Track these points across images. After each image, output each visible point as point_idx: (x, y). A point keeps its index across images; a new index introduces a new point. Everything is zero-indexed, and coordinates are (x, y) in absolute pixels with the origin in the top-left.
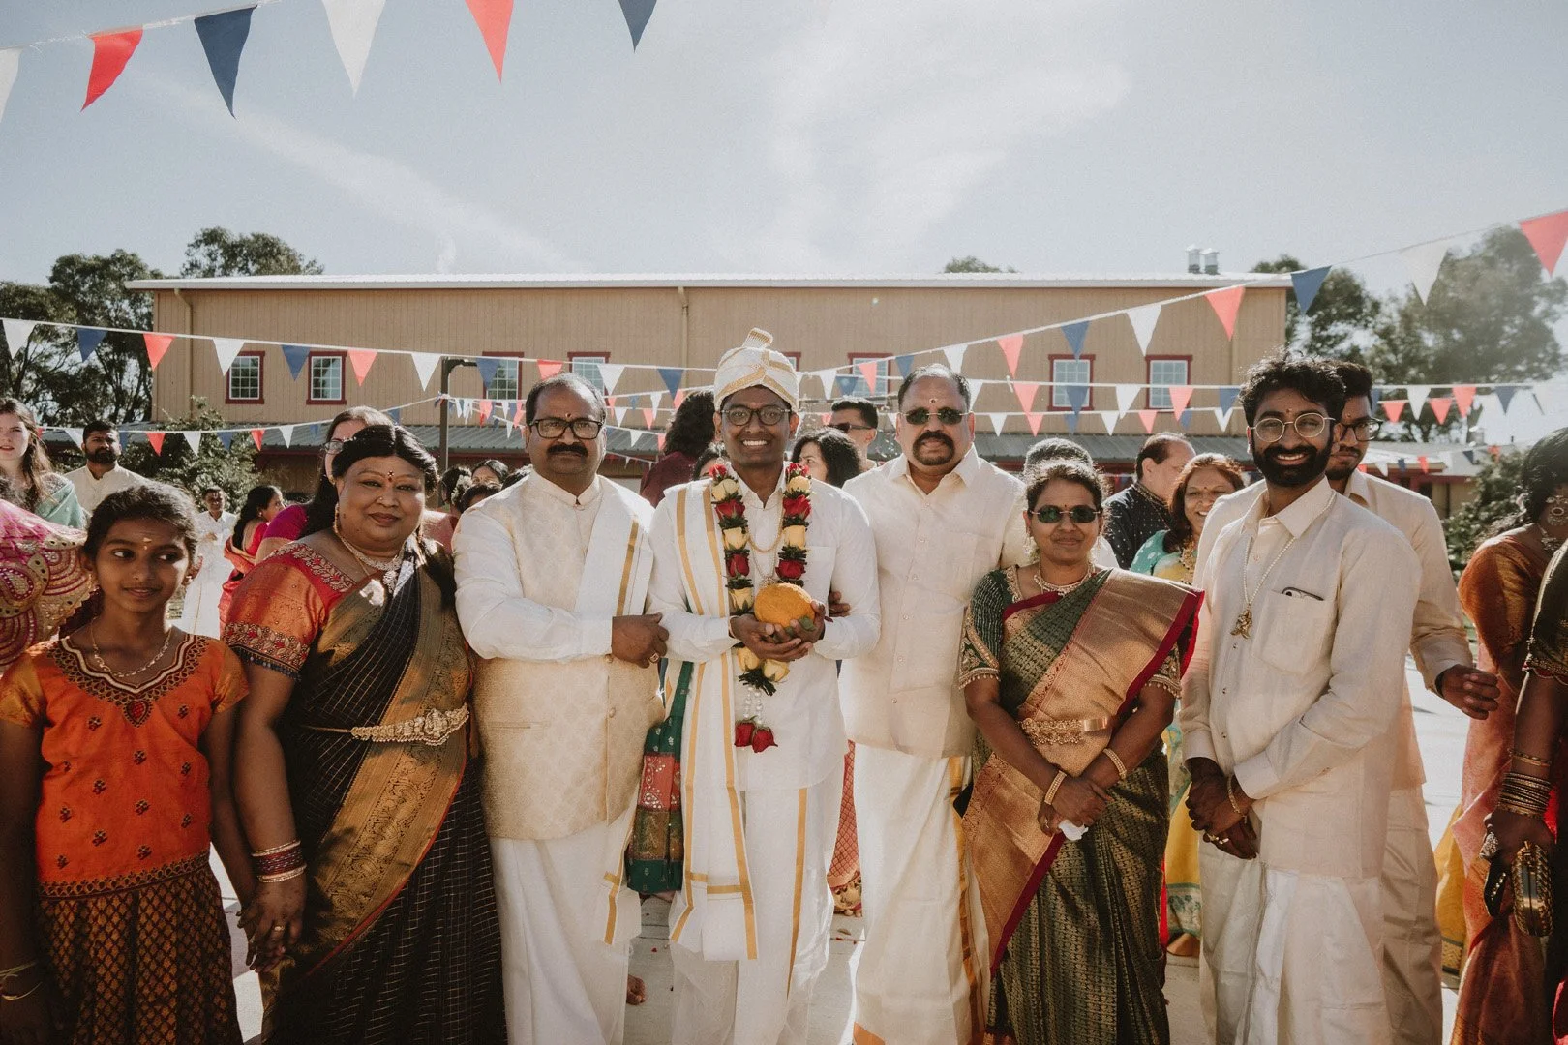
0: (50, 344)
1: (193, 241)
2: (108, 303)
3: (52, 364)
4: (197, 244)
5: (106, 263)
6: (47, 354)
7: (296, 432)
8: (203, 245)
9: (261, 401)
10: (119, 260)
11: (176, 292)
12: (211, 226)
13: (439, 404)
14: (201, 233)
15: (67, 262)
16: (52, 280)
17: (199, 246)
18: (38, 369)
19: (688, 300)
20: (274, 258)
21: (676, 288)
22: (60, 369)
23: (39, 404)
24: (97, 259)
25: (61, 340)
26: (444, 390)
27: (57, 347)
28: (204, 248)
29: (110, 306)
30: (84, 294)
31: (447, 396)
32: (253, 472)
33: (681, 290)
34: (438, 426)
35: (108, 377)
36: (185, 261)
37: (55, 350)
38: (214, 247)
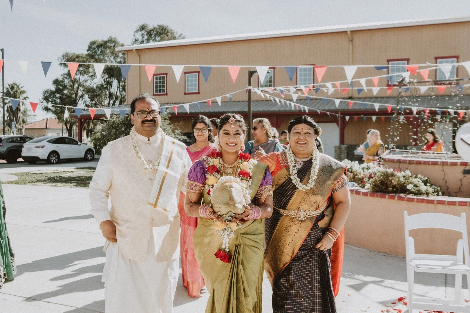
0: (87, 76)
1: (135, 30)
2: (106, 58)
3: (87, 84)
4: (137, 31)
5: (106, 42)
6: (86, 80)
7: (191, 106)
8: (139, 31)
9: (166, 94)
10: (110, 40)
11: (134, 51)
12: (142, 24)
13: (248, 91)
14: (138, 27)
15: (93, 43)
16: (88, 51)
17: (138, 32)
18: (83, 86)
19: (352, 37)
20: (166, 34)
21: (346, 32)
22: (90, 86)
23: (83, 100)
24: (103, 41)
25: (91, 74)
26: (250, 85)
27: (89, 77)
28: (140, 33)
29: (107, 59)
30: (98, 55)
31: (251, 88)
32: (169, 124)
33: (349, 33)
34: (247, 101)
35: (107, 88)
36: (133, 39)
37: (89, 78)
38: (143, 32)
